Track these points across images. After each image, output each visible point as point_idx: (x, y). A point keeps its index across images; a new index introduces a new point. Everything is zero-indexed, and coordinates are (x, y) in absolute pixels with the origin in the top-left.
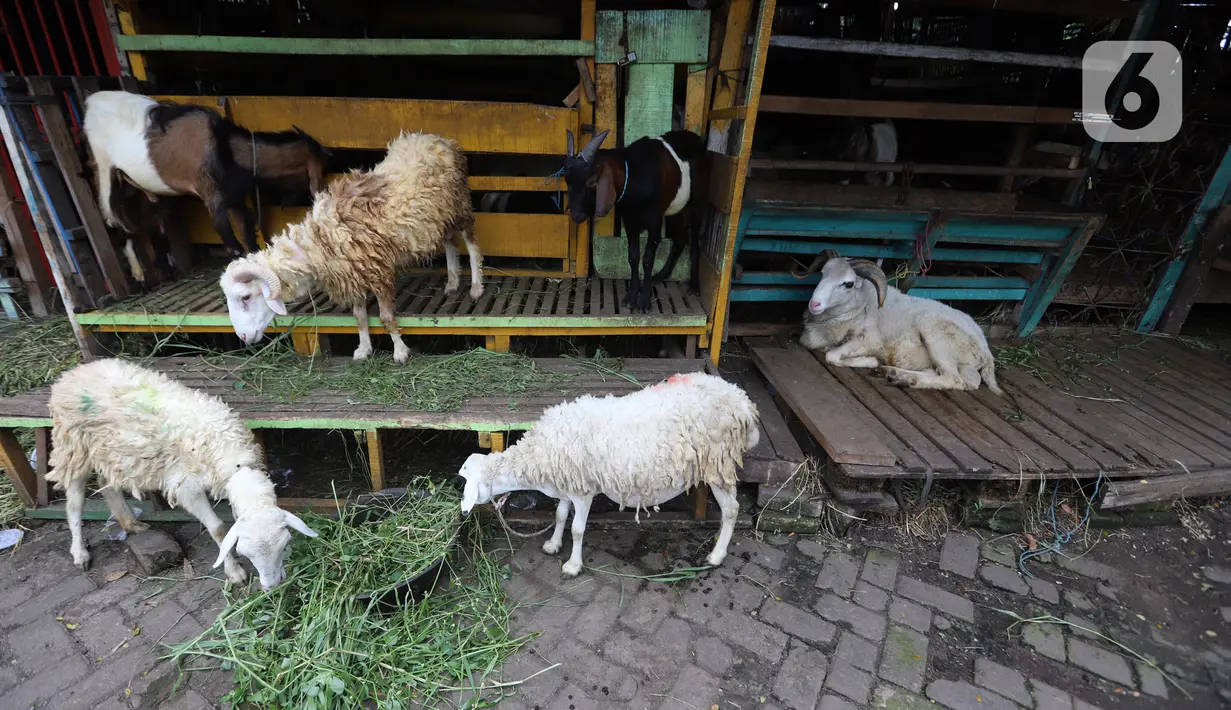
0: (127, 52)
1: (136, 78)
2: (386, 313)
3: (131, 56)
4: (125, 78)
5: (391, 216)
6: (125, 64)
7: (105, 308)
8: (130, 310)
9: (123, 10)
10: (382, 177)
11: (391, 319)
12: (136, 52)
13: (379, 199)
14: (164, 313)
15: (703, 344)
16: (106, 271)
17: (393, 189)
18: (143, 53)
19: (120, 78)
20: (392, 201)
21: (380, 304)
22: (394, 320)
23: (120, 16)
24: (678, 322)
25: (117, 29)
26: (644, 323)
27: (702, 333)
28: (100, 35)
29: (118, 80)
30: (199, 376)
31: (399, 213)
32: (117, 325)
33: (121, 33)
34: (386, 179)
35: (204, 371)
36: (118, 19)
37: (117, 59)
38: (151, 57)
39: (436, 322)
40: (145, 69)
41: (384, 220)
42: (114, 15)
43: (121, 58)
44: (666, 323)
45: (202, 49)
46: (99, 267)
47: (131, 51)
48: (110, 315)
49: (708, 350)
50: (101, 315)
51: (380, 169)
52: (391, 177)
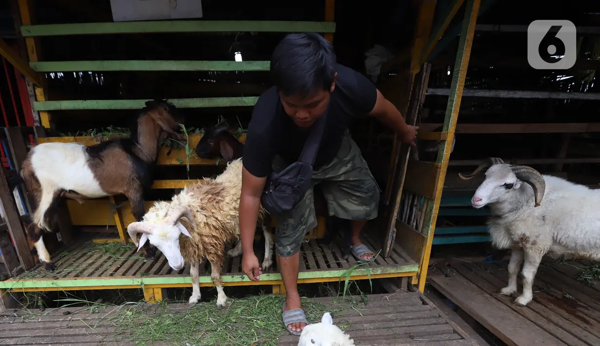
0: (39, 112)
1: (44, 127)
2: (215, 273)
3: (41, 114)
4: (37, 127)
5: (226, 209)
6: (37, 118)
7: (17, 276)
8: (33, 277)
9: (39, 87)
10: (221, 183)
11: (218, 278)
12: (45, 111)
13: (220, 198)
14: (57, 279)
15: (414, 282)
16: (19, 251)
17: (228, 192)
18: (49, 112)
19: (34, 127)
20: (227, 199)
21: (212, 268)
22: (220, 278)
23: (36, 90)
24: (400, 269)
25: (34, 98)
26: (379, 272)
27: (414, 275)
28: (23, 103)
29: (33, 128)
30: (82, 324)
31: (232, 207)
32: (24, 288)
33: (36, 100)
34: (223, 185)
35: (84, 320)
36: (35, 91)
37: (32, 116)
38: (53, 114)
39: (243, 278)
40: (50, 121)
41: (222, 212)
42: (33, 91)
43: (35, 116)
44: (393, 271)
45: (86, 108)
46: (14, 248)
47: (42, 111)
48: (21, 282)
49: (417, 286)
50: (15, 282)
51: (220, 179)
52: (227, 184)
